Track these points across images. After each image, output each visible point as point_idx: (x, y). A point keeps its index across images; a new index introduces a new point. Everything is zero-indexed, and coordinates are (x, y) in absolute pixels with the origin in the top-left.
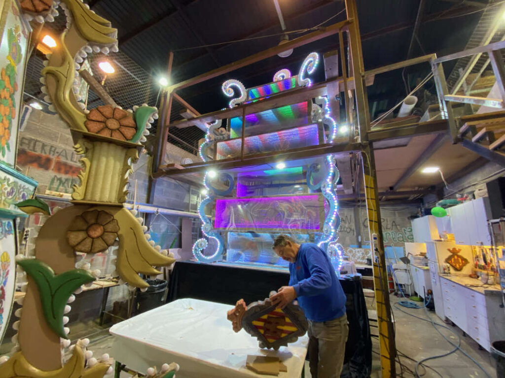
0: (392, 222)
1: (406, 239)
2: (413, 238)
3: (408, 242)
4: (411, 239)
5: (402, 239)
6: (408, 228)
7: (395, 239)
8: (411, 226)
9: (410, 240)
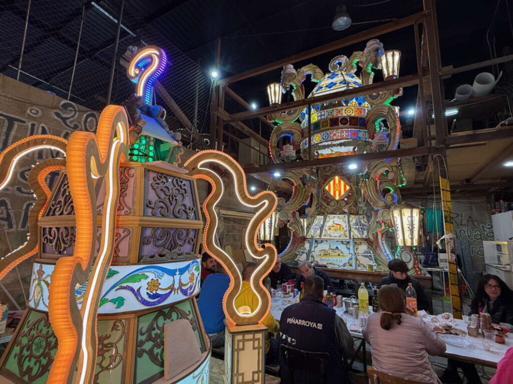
0: (467, 218)
1: (485, 238)
2: (493, 236)
3: (487, 240)
4: (491, 237)
5: (480, 237)
6: (488, 224)
7: (470, 237)
8: (491, 222)
9: (489, 238)
